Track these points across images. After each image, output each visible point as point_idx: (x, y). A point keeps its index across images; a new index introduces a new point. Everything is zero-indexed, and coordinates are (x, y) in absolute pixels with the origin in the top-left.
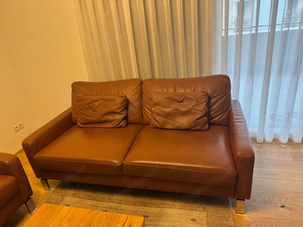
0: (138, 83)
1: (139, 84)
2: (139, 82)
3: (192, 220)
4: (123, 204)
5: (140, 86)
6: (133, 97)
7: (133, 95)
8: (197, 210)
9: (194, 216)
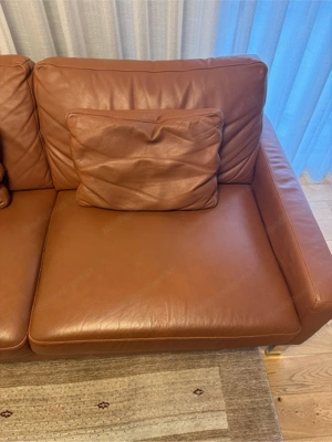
0: (19, 75)
1: (23, 77)
2: (19, 72)
3: (195, 392)
4: (45, 384)
5: (25, 85)
6: (12, 118)
7: (11, 112)
8: (200, 367)
9: (198, 381)
